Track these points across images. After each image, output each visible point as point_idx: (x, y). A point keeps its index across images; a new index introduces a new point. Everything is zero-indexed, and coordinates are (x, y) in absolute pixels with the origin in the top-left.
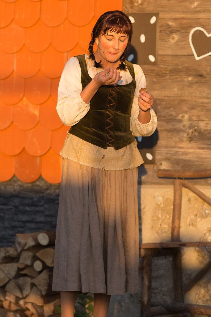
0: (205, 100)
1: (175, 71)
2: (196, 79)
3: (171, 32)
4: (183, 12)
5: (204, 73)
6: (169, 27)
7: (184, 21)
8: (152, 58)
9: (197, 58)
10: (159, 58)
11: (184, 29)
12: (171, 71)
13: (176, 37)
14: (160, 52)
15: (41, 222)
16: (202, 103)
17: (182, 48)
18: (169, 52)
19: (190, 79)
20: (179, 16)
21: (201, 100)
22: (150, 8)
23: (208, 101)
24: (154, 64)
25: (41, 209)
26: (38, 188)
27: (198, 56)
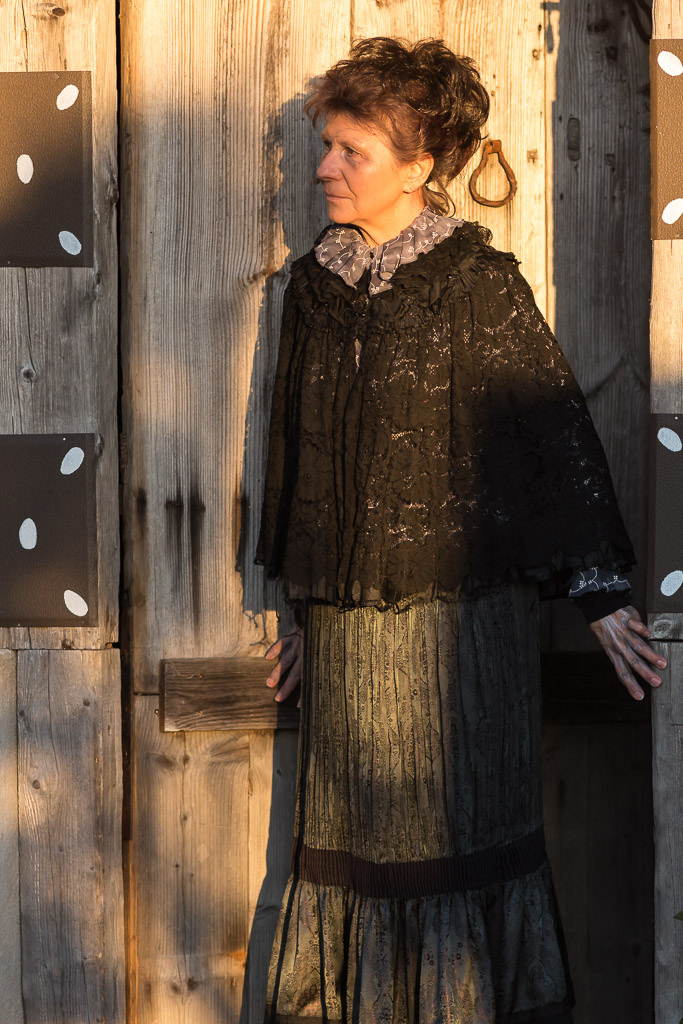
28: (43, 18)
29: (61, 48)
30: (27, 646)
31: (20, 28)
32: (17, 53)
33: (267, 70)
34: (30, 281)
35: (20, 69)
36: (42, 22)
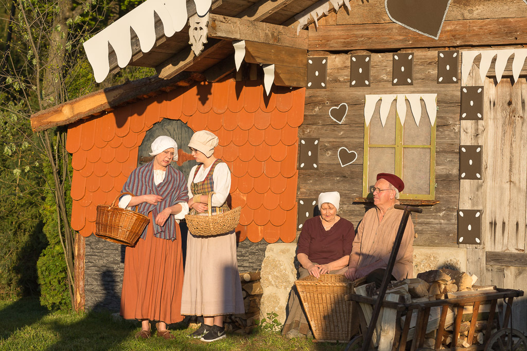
0: (347, 192)
1: (329, 174)
2: (342, 179)
3: (327, 150)
4: (334, 138)
5: (347, 175)
6: (326, 146)
7: (335, 143)
8: (315, 166)
9: (342, 166)
10: (320, 165)
11: (334, 148)
12: (326, 174)
13: (330, 153)
14: (320, 162)
15: (247, 267)
16: (345, 193)
17: (333, 160)
18: (326, 162)
19: (338, 178)
20: (331, 140)
21: (344, 192)
22: (314, 135)
23: (349, 192)
24: (317, 169)
25: (247, 258)
26: (245, 245)
27: (343, 165)
29: (478, 141)
30: (469, 248)
31: (471, 138)
32: (470, 142)
34: (471, 182)
35: (470, 145)
36: (474, 137)
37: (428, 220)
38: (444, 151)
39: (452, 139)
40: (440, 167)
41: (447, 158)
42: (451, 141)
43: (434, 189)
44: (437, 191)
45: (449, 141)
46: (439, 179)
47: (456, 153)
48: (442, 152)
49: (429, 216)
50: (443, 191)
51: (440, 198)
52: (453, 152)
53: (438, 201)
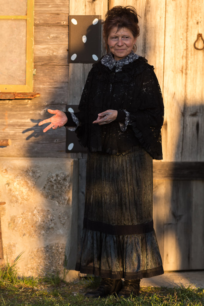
28: (90, 2)
29: (94, 9)
30: (82, 158)
31: (84, 4)
32: (83, 10)
33: (145, 15)
34: (85, 67)
35: (84, 14)
36: (90, 3)
37: (23, 121)
38: (47, 24)
39: (57, 7)
40: (40, 47)
41: (50, 33)
42: (56, 9)
43: (32, 78)
44: (35, 80)
45: (54, 10)
46: (38, 64)
47: (63, 26)
48: (43, 25)
49: (24, 114)
50: (45, 79)
51: (40, 89)
52: (58, 25)
53: (38, 94)
